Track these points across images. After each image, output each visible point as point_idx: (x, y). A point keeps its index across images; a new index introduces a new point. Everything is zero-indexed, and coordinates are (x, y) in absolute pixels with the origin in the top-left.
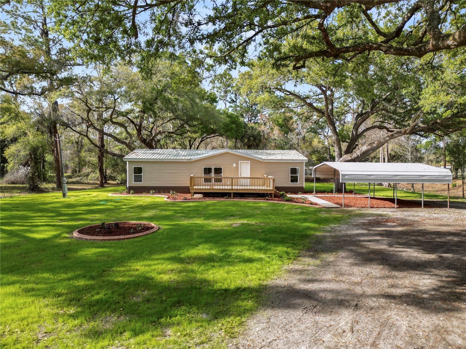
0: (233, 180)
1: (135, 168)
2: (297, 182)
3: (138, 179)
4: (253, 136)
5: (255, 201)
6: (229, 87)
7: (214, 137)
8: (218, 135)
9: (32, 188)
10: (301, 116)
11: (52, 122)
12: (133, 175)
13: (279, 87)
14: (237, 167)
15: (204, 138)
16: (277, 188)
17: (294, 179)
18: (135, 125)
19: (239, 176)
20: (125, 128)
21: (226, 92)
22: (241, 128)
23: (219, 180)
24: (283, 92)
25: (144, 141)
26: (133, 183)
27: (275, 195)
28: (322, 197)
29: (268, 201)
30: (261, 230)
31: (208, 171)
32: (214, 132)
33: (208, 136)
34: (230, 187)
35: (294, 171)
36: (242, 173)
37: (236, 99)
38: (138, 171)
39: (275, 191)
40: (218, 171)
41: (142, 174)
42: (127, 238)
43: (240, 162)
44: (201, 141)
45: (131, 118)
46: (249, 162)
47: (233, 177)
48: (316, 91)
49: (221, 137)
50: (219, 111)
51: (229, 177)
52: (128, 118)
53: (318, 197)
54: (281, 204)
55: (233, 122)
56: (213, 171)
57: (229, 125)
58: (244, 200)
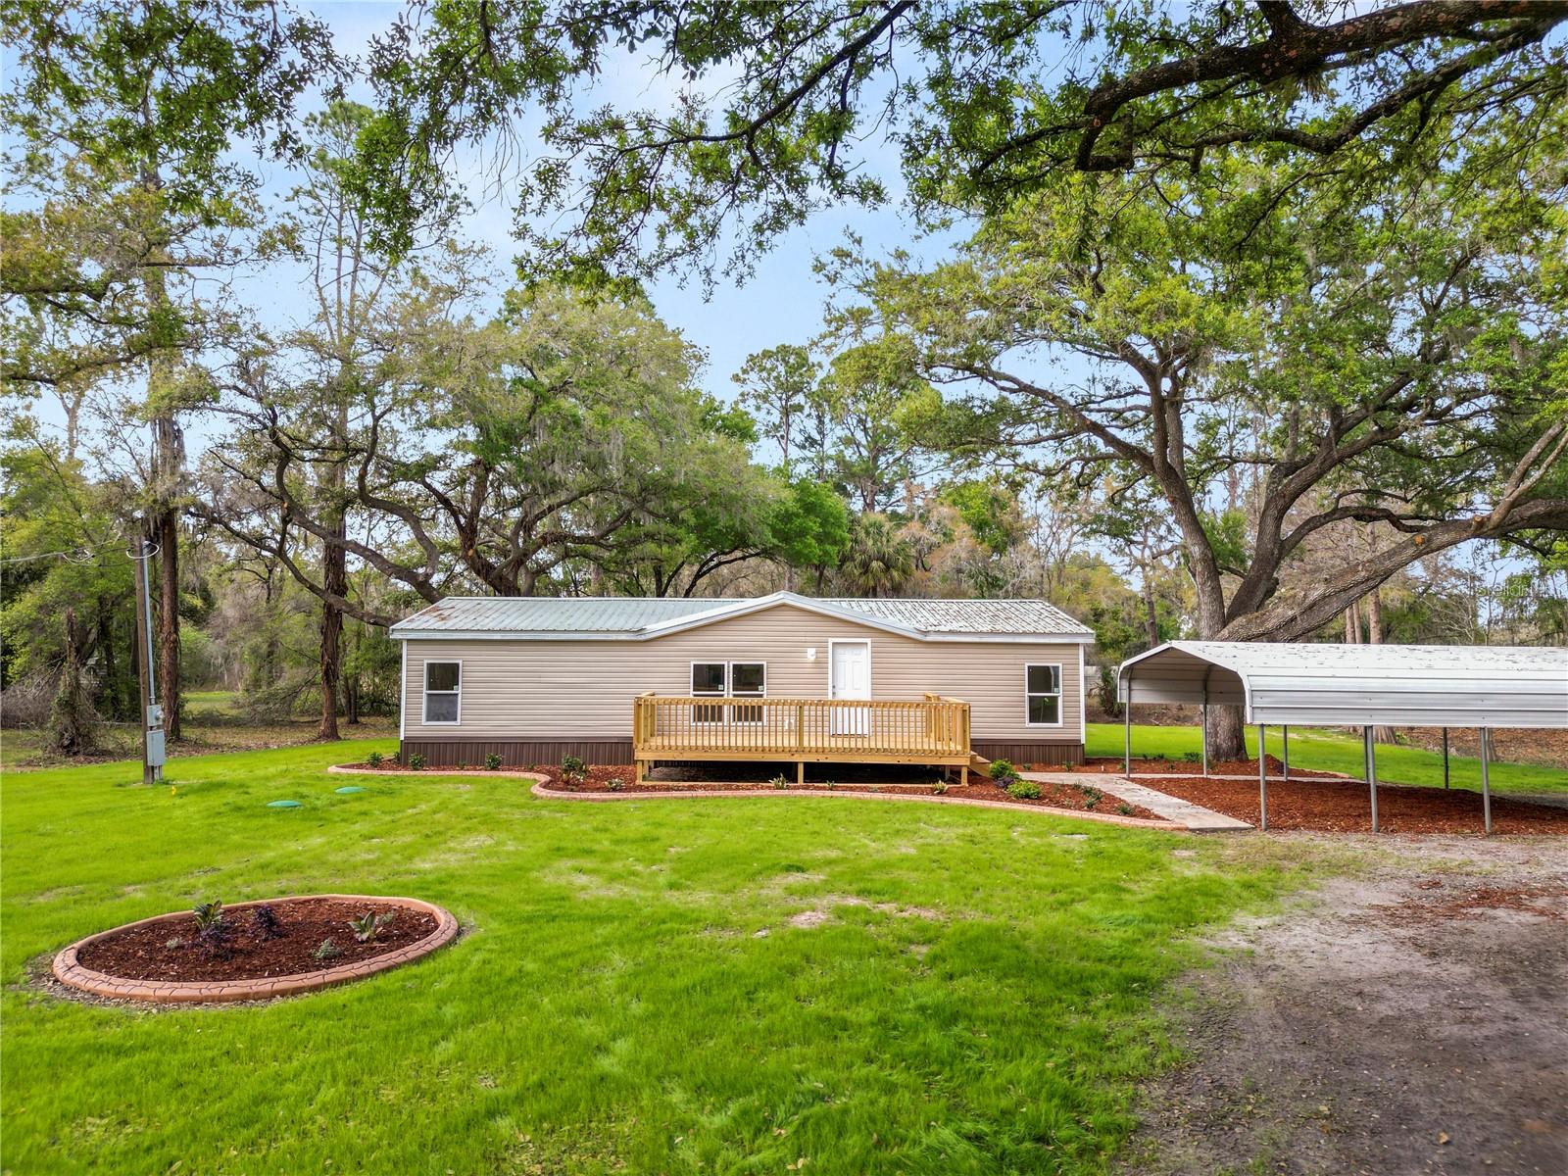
0: (806, 713)
1: (432, 667)
2: (1056, 721)
3: (441, 708)
4: (881, 558)
5: (895, 797)
6: (796, 392)
7: (744, 558)
8: (757, 554)
9: (66, 743)
10: (1058, 478)
11: (155, 501)
12: (425, 691)
13: (978, 364)
14: (820, 663)
15: (707, 563)
16: (978, 745)
17: (1043, 711)
18: (455, 513)
19: (830, 697)
20: (415, 523)
21: (786, 412)
22: (839, 527)
23: (753, 714)
24: (992, 382)
25: (482, 569)
26: (424, 722)
27: (971, 773)
28: (1160, 781)
29: (947, 800)
30: (924, 950)
31: (708, 677)
32: (741, 541)
33: (723, 558)
34: (792, 742)
35: (1042, 678)
36: (840, 684)
37: (821, 432)
38: (444, 677)
39: (972, 758)
40: (749, 677)
41: (458, 690)
42: (283, 993)
43: (831, 640)
44: (699, 575)
45: (440, 489)
46: (868, 641)
47: (803, 698)
48: (1117, 381)
49: (768, 561)
50: (760, 470)
51: (789, 698)
52: (428, 486)
53: (1143, 782)
54: (1001, 811)
55: (810, 508)
56: (729, 677)
57: (797, 515)
58: (848, 794)
